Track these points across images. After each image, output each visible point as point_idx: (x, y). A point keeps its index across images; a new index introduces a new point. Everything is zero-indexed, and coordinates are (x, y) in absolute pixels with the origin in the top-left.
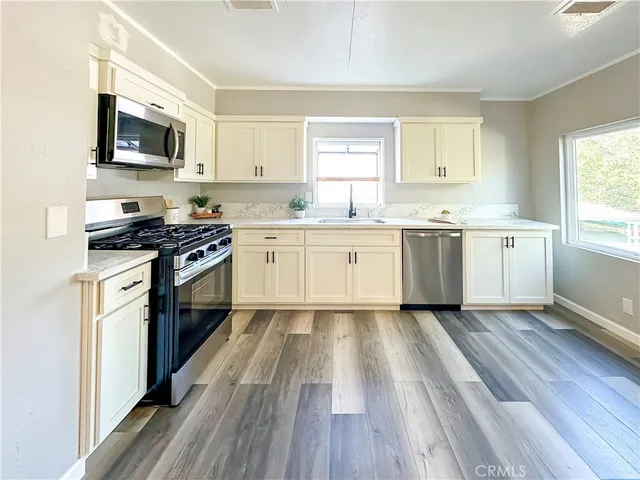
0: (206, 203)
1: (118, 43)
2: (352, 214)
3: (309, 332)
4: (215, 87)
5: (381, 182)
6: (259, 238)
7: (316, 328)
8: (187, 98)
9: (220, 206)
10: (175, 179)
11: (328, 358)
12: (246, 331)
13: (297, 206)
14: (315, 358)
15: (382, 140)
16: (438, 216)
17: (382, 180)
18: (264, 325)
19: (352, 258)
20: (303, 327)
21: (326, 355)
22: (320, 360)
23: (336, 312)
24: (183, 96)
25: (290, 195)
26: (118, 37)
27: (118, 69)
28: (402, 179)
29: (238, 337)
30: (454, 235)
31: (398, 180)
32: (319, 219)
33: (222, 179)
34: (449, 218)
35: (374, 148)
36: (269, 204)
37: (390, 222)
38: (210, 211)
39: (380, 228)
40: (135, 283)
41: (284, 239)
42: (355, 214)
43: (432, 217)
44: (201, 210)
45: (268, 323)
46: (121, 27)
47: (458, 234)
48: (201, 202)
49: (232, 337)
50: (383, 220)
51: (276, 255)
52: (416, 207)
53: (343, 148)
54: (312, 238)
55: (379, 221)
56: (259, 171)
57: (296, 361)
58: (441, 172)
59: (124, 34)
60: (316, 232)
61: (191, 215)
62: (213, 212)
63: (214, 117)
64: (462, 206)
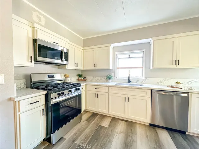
0: (81, 76)
1: (41, 22)
2: (129, 82)
3: (107, 127)
4: (83, 38)
5: (144, 69)
6: (93, 88)
7: (110, 125)
8: (69, 41)
9: (86, 77)
10: (67, 68)
11: (110, 142)
12: (87, 120)
13: (109, 78)
14: (105, 140)
15: (144, 51)
16: (174, 85)
17: (143, 68)
18: (93, 119)
19: (127, 100)
20: (106, 123)
21: (110, 140)
22: (107, 141)
23: (121, 120)
24: (68, 40)
25: (106, 74)
26: (41, 20)
27: (38, 30)
28: (153, 67)
29: (84, 122)
30: (183, 95)
31: (151, 68)
32: (116, 83)
33: (85, 68)
34: (180, 86)
35: (141, 55)
36: (100, 77)
37: (146, 86)
38: (82, 79)
39: (141, 88)
40: (37, 102)
41: (101, 89)
42: (131, 82)
43: (170, 85)
44: (80, 78)
45: (95, 118)
46: (42, 17)
47: (187, 95)
48: (80, 76)
49: (82, 121)
50: (143, 85)
51: (99, 95)
52: (161, 79)
53: (127, 56)
54: (111, 90)
55: (141, 85)
56: (95, 65)
57: (97, 139)
58: (176, 62)
59: (43, 19)
60: (113, 88)
61: (77, 80)
62: (83, 79)
63: (82, 48)
64: (190, 80)
